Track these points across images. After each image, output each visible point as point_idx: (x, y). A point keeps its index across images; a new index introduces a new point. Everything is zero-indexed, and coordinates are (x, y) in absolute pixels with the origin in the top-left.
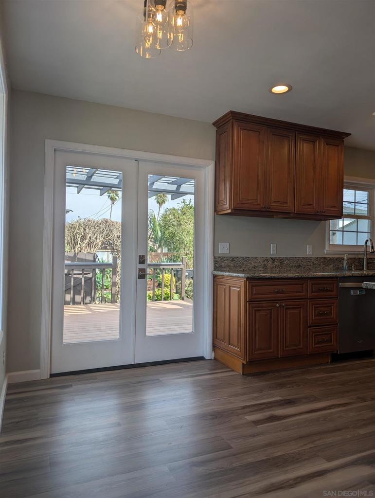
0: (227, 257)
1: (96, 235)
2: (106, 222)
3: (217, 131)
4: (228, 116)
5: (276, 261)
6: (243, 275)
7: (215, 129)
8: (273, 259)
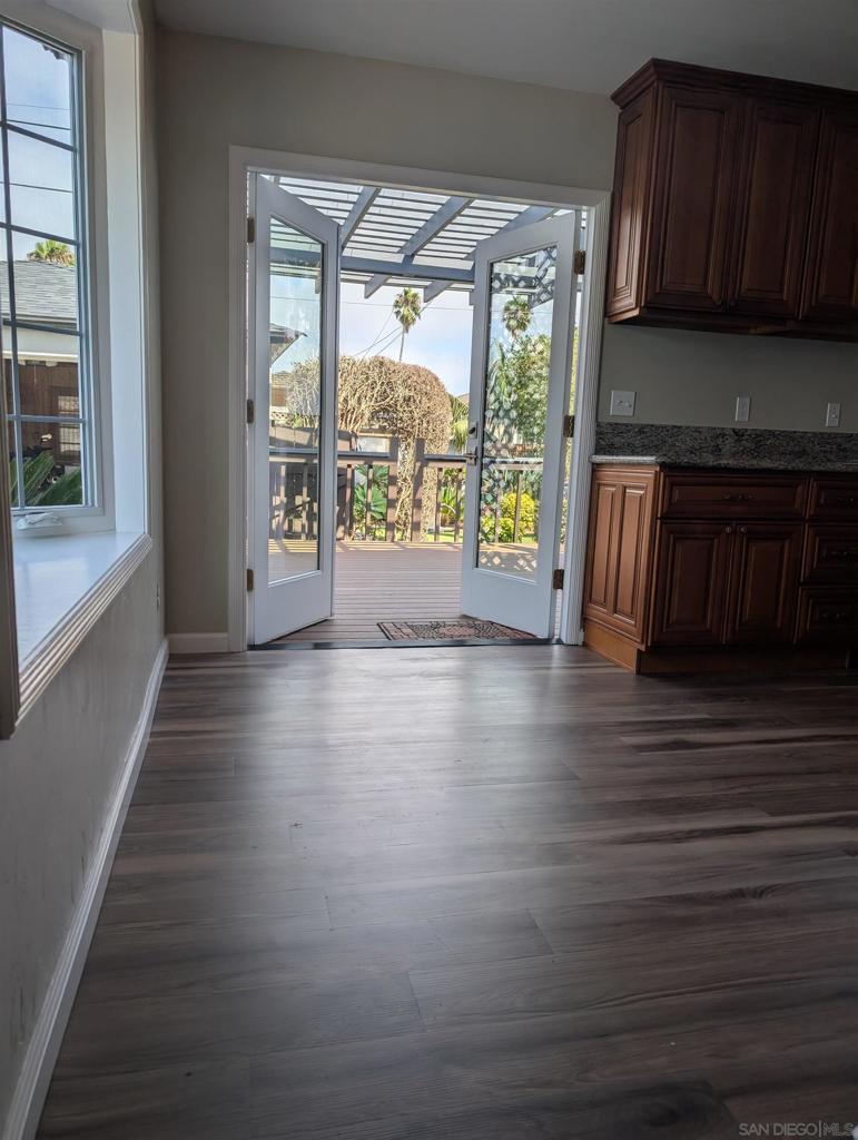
0: (627, 425)
1: (357, 395)
2: (382, 363)
3: (620, 115)
4: (647, 75)
5: (746, 437)
6: (653, 458)
7: (617, 110)
8: (739, 434)
